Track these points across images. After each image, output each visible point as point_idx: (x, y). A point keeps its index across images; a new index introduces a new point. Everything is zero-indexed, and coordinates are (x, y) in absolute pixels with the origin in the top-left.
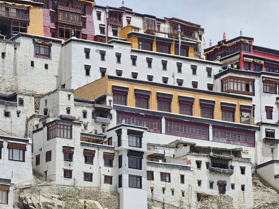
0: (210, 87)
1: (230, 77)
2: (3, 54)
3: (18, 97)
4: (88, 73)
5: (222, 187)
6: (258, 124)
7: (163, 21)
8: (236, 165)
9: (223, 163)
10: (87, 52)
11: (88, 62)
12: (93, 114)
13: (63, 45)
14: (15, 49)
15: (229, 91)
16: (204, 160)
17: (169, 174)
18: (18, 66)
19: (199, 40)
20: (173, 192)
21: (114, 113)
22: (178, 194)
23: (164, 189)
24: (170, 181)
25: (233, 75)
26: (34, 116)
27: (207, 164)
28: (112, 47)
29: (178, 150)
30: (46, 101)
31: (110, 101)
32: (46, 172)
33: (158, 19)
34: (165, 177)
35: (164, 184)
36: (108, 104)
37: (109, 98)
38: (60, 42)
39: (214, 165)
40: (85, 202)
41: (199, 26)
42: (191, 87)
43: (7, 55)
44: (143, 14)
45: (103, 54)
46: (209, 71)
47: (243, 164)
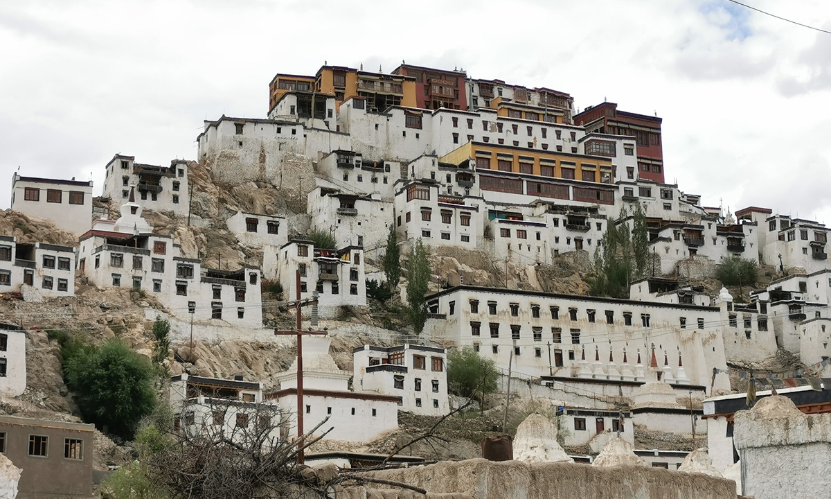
0: (574, 150)
1: (592, 140)
2: (377, 126)
3: (385, 163)
4: (456, 141)
5: (579, 242)
6: (617, 183)
7: (533, 91)
8: (593, 222)
9: (579, 220)
10: (455, 121)
11: (456, 130)
12: (456, 178)
13: (433, 115)
14: (388, 120)
15: (592, 153)
16: (561, 218)
17: (525, 231)
18: (391, 136)
19: (568, 108)
20: (529, 248)
21: (477, 176)
22: (534, 250)
23: (520, 245)
24: (526, 238)
25: (595, 138)
26: (399, 181)
27: (564, 221)
28: (479, 115)
29: (537, 209)
30: (413, 167)
31: (473, 166)
32: (406, 232)
33: (528, 90)
34: (522, 234)
35: (521, 241)
36: (471, 168)
37: (472, 162)
38: (431, 112)
39: (570, 222)
40: (442, 259)
41: (568, 95)
42: (555, 150)
43: (379, 126)
44: (514, 85)
45: (470, 123)
46: (573, 135)
47: (599, 221)
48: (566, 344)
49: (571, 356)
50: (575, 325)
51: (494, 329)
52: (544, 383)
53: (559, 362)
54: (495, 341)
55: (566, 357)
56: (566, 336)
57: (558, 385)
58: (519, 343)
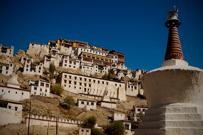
2: (66, 49)
5: (101, 72)
6: (112, 62)
8: (104, 68)
12: (78, 58)
14: (68, 48)
16: (98, 66)
20: (89, 71)
23: (87, 70)
34: (88, 68)
37: (82, 55)
38: (77, 48)
45: (85, 50)
46: (106, 54)
47: (106, 68)
48: (87, 87)
49: (88, 90)
50: (90, 83)
51: (70, 82)
52: (80, 94)
53: (85, 91)
54: (70, 85)
55: (87, 90)
56: (88, 85)
57: (83, 95)
58: (76, 86)
